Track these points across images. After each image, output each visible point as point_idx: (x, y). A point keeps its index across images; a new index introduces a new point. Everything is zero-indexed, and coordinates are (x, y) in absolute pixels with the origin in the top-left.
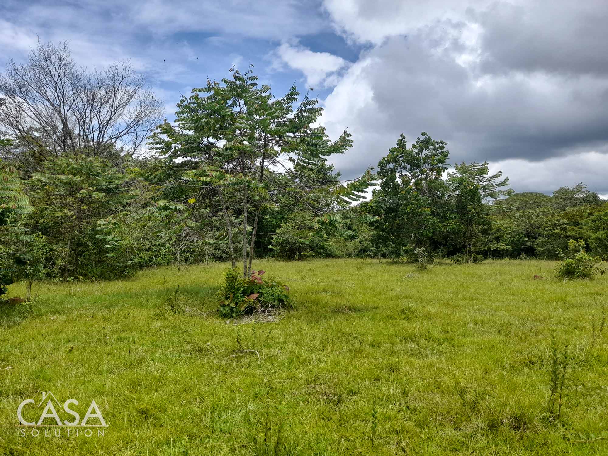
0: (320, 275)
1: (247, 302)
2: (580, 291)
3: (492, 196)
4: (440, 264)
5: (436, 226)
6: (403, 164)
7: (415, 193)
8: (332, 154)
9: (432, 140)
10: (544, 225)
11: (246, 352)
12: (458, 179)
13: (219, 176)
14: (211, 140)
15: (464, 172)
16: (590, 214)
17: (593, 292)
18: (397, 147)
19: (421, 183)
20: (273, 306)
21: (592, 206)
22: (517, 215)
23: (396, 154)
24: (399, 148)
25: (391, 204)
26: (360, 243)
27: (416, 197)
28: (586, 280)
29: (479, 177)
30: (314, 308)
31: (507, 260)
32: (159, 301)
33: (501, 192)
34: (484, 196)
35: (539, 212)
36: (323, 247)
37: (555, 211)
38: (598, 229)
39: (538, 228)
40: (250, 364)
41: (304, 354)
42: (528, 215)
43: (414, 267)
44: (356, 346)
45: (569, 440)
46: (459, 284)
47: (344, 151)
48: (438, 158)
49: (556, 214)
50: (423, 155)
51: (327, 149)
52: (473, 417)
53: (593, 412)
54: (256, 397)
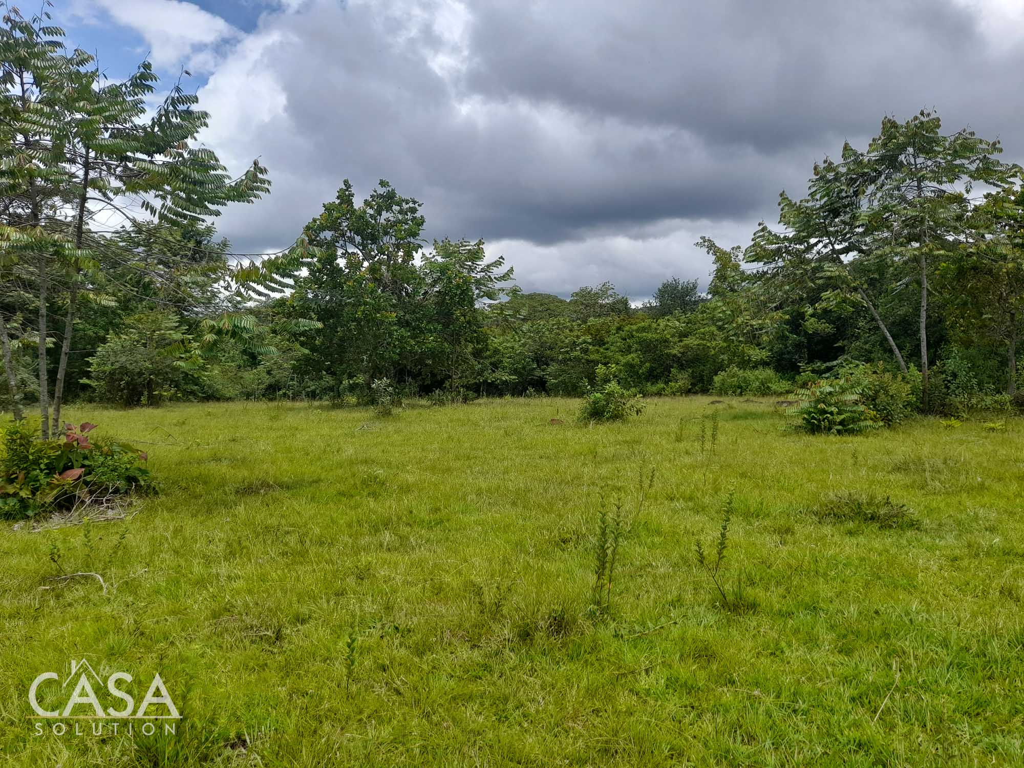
0: (199, 432)
1: (58, 486)
2: (612, 438)
3: (490, 296)
4: (413, 407)
5: (405, 343)
6: (348, 234)
7: (371, 285)
8: (229, 203)
9: (397, 196)
10: (560, 344)
11: (72, 578)
12: (439, 264)
15: (447, 254)
16: (619, 329)
17: (628, 439)
18: (337, 202)
19: (380, 269)
20: (116, 491)
21: (622, 317)
22: (525, 327)
23: (335, 214)
24: (340, 204)
25: (327, 302)
26: (269, 373)
27: (372, 293)
28: (618, 424)
29: (470, 263)
30: (199, 489)
31: (508, 398)
33: (503, 290)
34: (478, 295)
35: (553, 325)
36: (196, 382)
37: (574, 324)
38: (628, 350)
39: (551, 348)
40: (86, 600)
41: (198, 569)
42: (538, 328)
43: (371, 411)
44: (292, 544)
45: (622, 637)
46: (445, 436)
47: (252, 198)
48: (407, 227)
49: (576, 327)
50: (382, 221)
51: (223, 193)
52: (496, 627)
53: (645, 597)
54: (113, 654)
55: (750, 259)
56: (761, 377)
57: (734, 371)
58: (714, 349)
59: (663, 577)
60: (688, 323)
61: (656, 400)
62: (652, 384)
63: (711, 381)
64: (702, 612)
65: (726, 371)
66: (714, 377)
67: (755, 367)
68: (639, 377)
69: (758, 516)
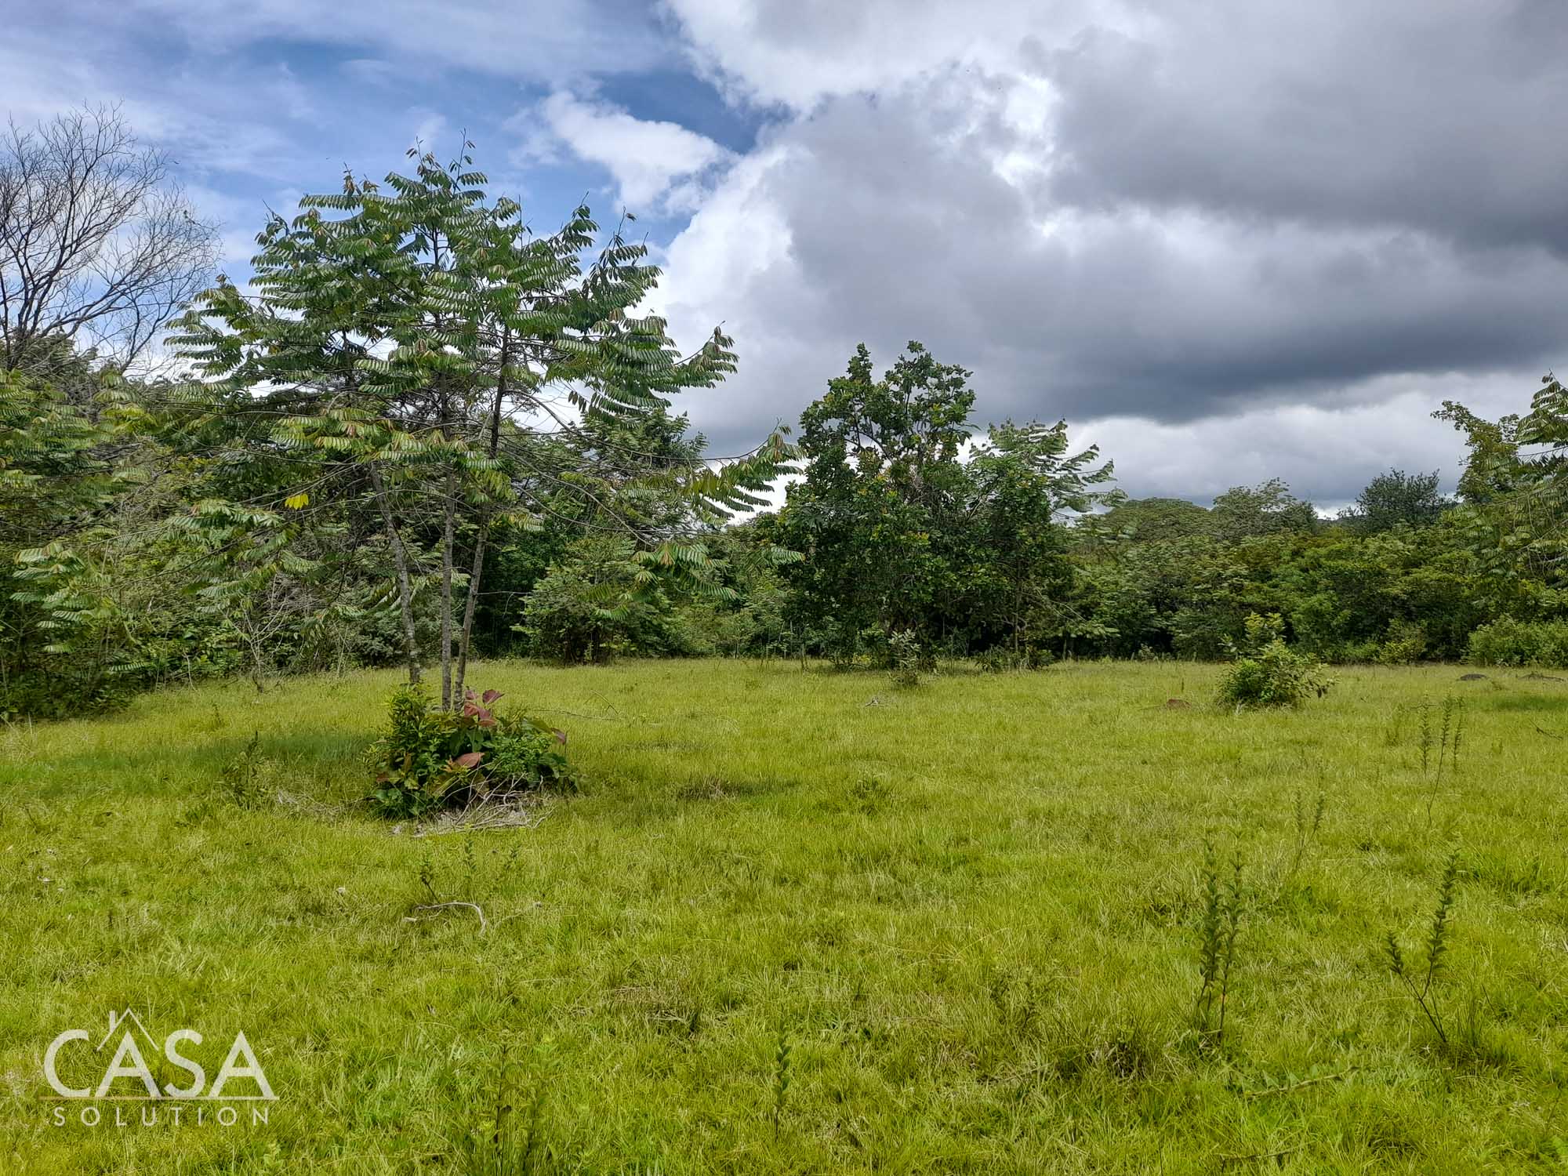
0: (649, 702)
1: (451, 775)
2: (1271, 735)
3: (1076, 505)
4: (952, 672)
5: (942, 577)
6: (863, 421)
7: (892, 494)
8: (683, 388)
9: (934, 363)
10: (1194, 577)
11: (446, 909)
12: (997, 461)
13: (376, 437)
14: (355, 338)
15: (1009, 445)
16: (1296, 554)
17: (1300, 738)
18: (848, 376)
19: (907, 471)
20: (523, 785)
21: (1301, 535)
22: (1132, 553)
23: (845, 395)
24: (852, 379)
25: (832, 520)
26: (755, 618)
27: (894, 504)
28: (1285, 710)
29: (1044, 457)
30: (633, 788)
31: (1107, 661)
32: (198, 776)
33: (1097, 497)
34: (1057, 505)
35: (1183, 548)
36: (658, 631)
37: (1218, 546)
38: (1312, 588)
39: (1180, 584)
40: (456, 941)
41: (604, 908)
42: (1157, 553)
43: (887, 679)
44: (739, 882)
45: (1240, 1091)
46: (994, 721)
47: (713, 381)
48: (947, 407)
49: (1221, 551)
50: (912, 401)
51: (670, 375)
52: (1024, 1049)
53: (1295, 1022)
54: (473, 1028)
55: (1527, 439)
56: (1559, 635)
57: (1506, 624)
58: (1470, 587)
59: (1332, 989)
60: (1420, 544)
61: (1357, 670)
62: (1355, 645)
63: (1464, 640)
64: (1397, 1061)
65: (1492, 625)
66: (1470, 634)
67: (1548, 617)
68: (1333, 632)
69: (1525, 889)
